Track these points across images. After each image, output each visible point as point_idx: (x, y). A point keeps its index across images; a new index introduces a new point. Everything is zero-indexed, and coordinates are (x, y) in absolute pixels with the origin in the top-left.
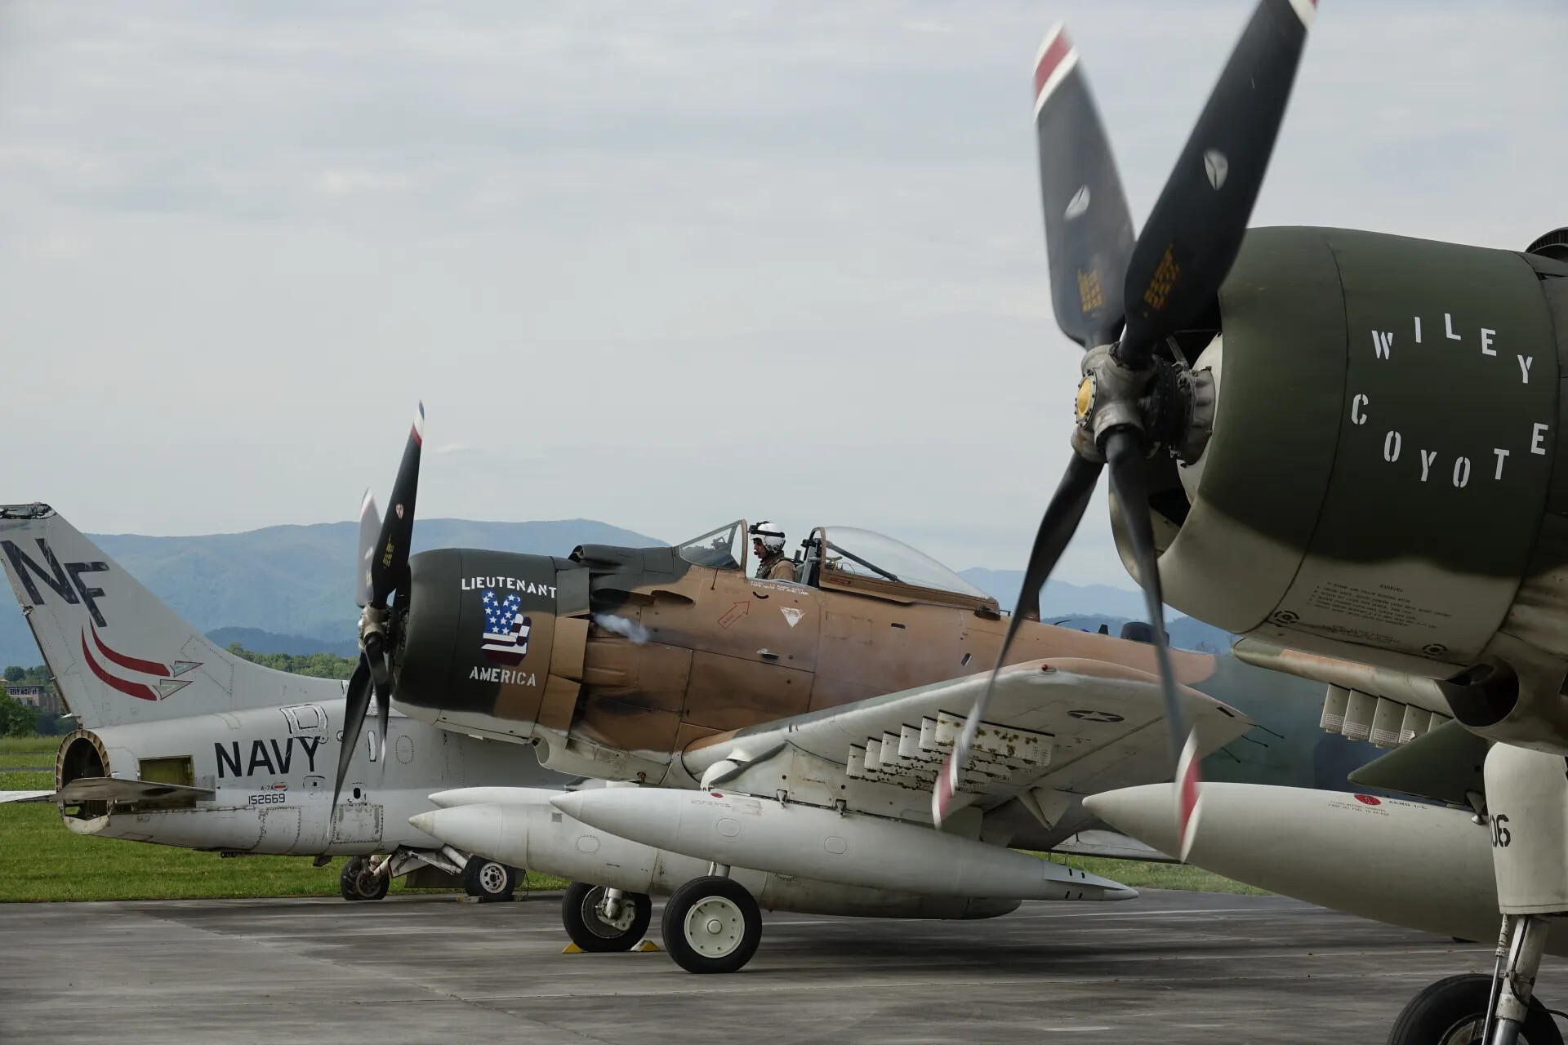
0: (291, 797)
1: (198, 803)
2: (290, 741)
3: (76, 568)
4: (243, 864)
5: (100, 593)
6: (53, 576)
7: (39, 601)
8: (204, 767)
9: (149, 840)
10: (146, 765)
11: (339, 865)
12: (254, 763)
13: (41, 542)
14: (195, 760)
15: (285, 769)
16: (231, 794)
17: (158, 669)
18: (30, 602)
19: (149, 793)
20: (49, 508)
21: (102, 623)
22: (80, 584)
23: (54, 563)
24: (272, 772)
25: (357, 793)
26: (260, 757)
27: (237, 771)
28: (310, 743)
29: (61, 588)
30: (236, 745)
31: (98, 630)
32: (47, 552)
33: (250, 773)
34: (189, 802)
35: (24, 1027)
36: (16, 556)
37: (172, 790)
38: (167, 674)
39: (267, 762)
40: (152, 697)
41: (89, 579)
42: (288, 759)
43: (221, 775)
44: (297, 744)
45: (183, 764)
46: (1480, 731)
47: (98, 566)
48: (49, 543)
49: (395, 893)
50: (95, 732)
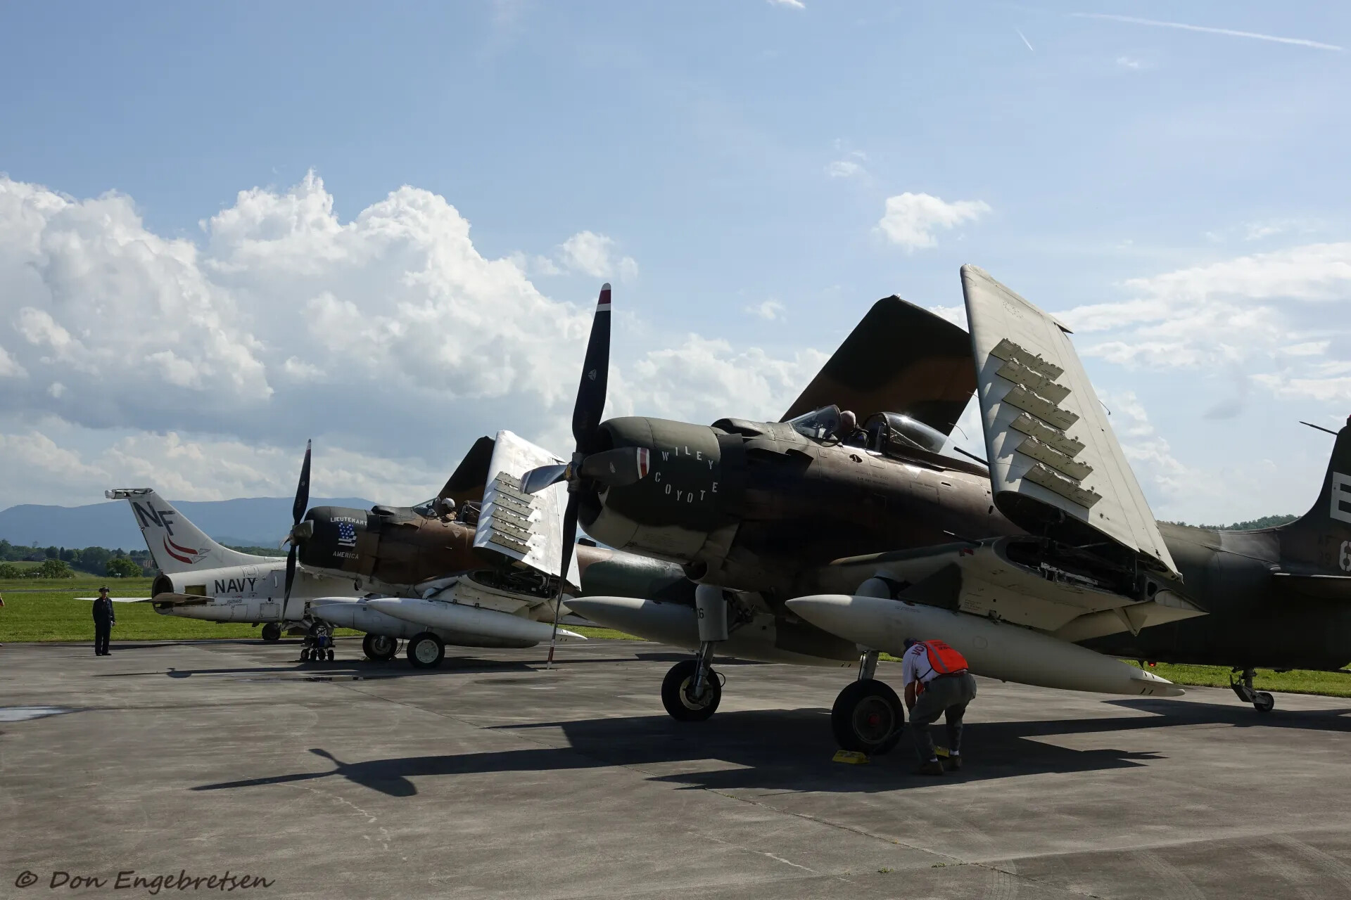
0: (245, 601)
1: (208, 603)
2: (244, 580)
3: (162, 513)
4: (225, 626)
5: (171, 523)
6: (153, 516)
7: (147, 525)
8: (210, 589)
9: (188, 616)
10: (188, 588)
11: (261, 626)
12: (230, 588)
13: (148, 503)
14: (207, 586)
15: (242, 590)
16: (220, 600)
17: (193, 552)
18: (143, 525)
19: (188, 599)
20: (151, 491)
21: (171, 534)
22: (163, 519)
23: (154, 512)
24: (237, 591)
25: (270, 599)
26: (232, 585)
27: (223, 590)
28: (252, 580)
29: (156, 520)
30: (223, 581)
31: (170, 537)
32: (151, 507)
33: (228, 591)
34: (204, 602)
35: (138, 688)
36: (137, 508)
37: (197, 598)
38: (196, 553)
39: (235, 587)
40: (191, 563)
41: (167, 517)
42: (243, 586)
43: (217, 592)
44: (247, 580)
45: (202, 589)
46: (695, 582)
47: (171, 513)
48: (152, 504)
49: (283, 637)
50: (169, 575)
